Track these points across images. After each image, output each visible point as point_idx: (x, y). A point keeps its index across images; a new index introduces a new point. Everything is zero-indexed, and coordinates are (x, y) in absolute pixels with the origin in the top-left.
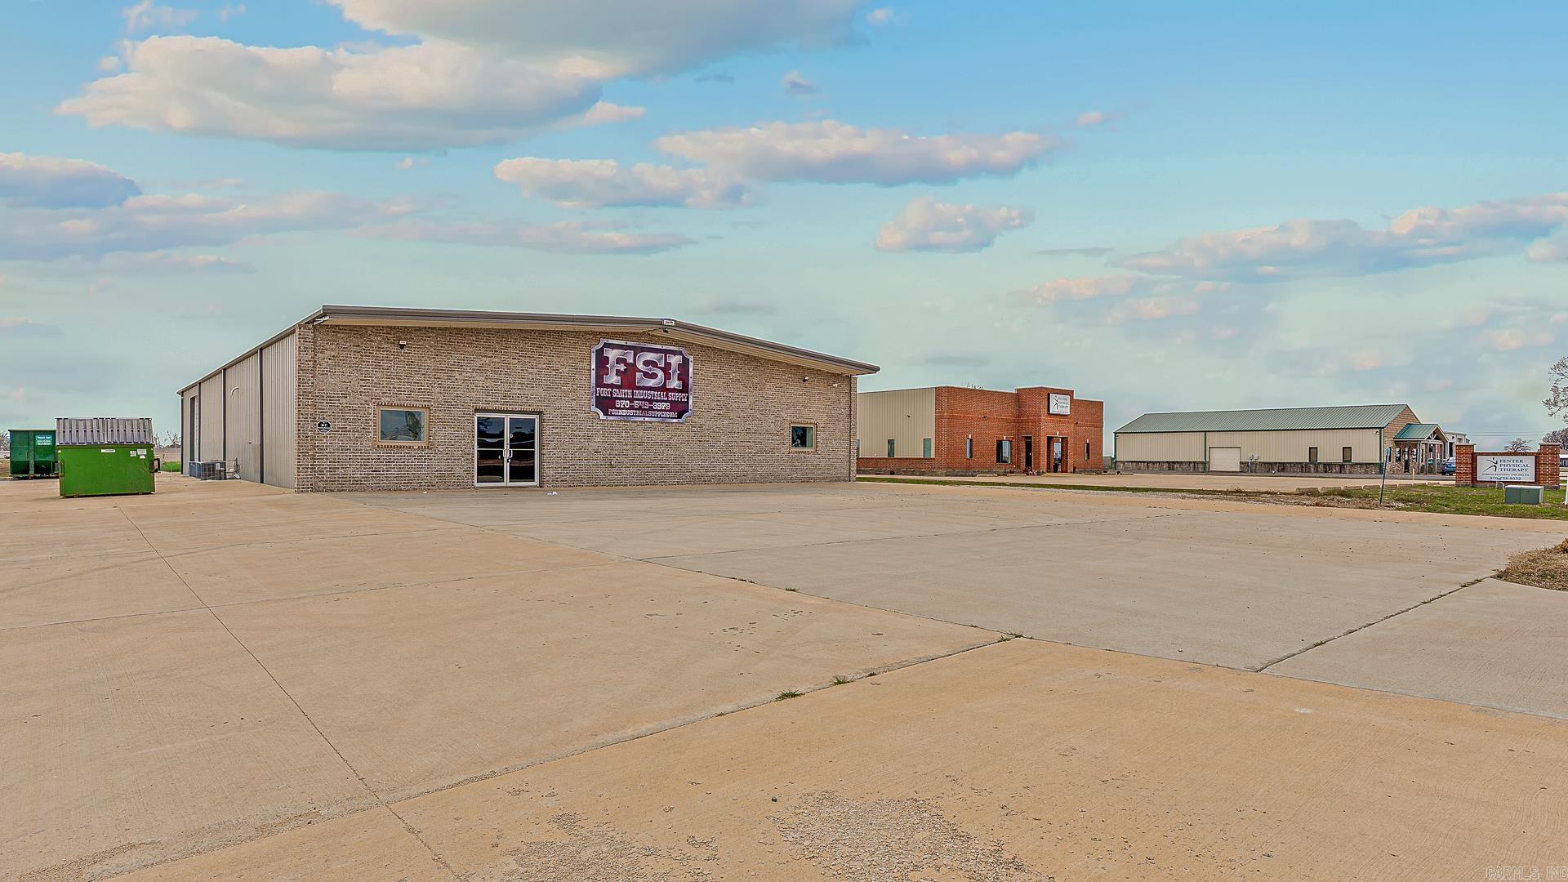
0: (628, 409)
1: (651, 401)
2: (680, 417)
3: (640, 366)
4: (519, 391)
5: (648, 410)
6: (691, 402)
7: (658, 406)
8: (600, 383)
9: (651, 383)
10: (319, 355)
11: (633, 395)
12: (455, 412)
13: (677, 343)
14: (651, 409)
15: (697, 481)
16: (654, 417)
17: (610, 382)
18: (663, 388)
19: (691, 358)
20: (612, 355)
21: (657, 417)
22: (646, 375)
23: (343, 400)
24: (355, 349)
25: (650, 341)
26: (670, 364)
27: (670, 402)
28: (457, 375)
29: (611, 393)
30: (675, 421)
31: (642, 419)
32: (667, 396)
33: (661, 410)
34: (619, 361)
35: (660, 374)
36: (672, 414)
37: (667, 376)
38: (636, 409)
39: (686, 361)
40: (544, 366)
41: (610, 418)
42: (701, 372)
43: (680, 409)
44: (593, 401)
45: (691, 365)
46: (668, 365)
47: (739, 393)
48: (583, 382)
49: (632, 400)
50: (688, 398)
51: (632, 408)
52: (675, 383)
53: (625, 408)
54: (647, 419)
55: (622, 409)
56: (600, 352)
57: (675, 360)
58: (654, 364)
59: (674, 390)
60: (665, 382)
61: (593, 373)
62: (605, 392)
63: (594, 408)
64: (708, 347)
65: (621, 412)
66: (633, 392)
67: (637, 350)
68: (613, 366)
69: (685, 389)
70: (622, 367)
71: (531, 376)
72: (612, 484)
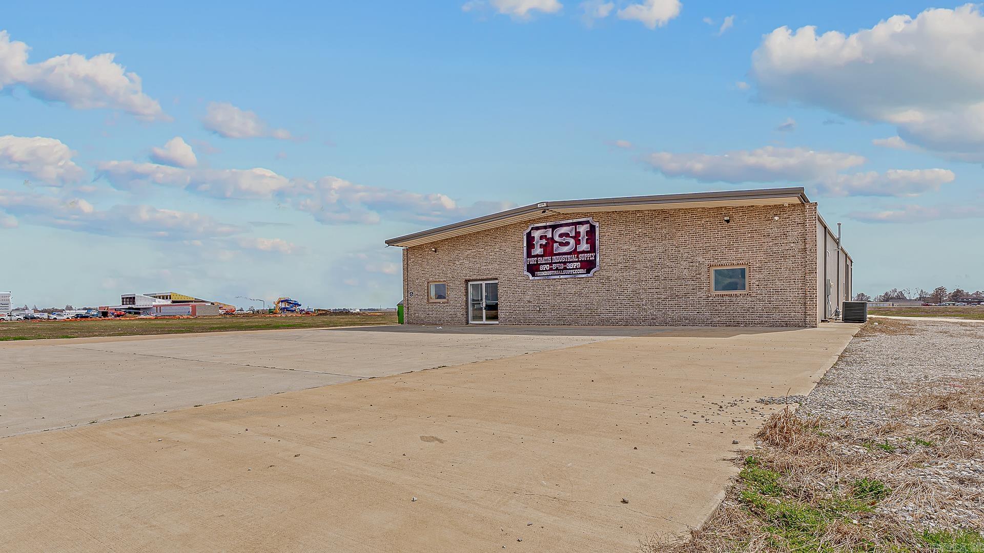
0: (548, 270)
1: (565, 263)
2: (588, 272)
3: (557, 238)
4: (485, 267)
5: (563, 270)
6: (598, 259)
7: (569, 266)
8: (529, 255)
9: (565, 249)
10: (409, 261)
11: (552, 260)
12: (457, 282)
13: (585, 215)
14: (565, 269)
15: (603, 322)
16: (568, 274)
17: (536, 254)
18: (575, 252)
19: (597, 225)
20: (536, 234)
21: (570, 274)
22: (561, 244)
23: (417, 281)
24: (420, 256)
25: (565, 219)
26: (579, 232)
27: (581, 262)
28: (457, 262)
29: (537, 261)
30: (584, 276)
31: (558, 277)
32: (578, 257)
33: (573, 269)
34: (541, 238)
35: (572, 241)
36: (582, 271)
37: (578, 242)
38: (554, 270)
39: (593, 228)
40: (498, 250)
41: (536, 278)
42: (607, 234)
43: (589, 266)
44: (526, 268)
45: (597, 230)
46: (578, 234)
47: (645, 245)
48: (520, 256)
49: (551, 264)
50: (595, 256)
51: (551, 269)
52: (584, 246)
53: (546, 270)
54: (561, 277)
55: (544, 271)
56: (529, 234)
57: (583, 229)
58: (567, 235)
59: (583, 252)
60: (576, 246)
61: (525, 249)
62: (533, 261)
63: (526, 273)
64: (613, 212)
65: (544, 274)
66: (552, 258)
67: (554, 227)
68: (538, 242)
69: (593, 249)
70: (544, 242)
71: (491, 257)
72: (540, 323)
